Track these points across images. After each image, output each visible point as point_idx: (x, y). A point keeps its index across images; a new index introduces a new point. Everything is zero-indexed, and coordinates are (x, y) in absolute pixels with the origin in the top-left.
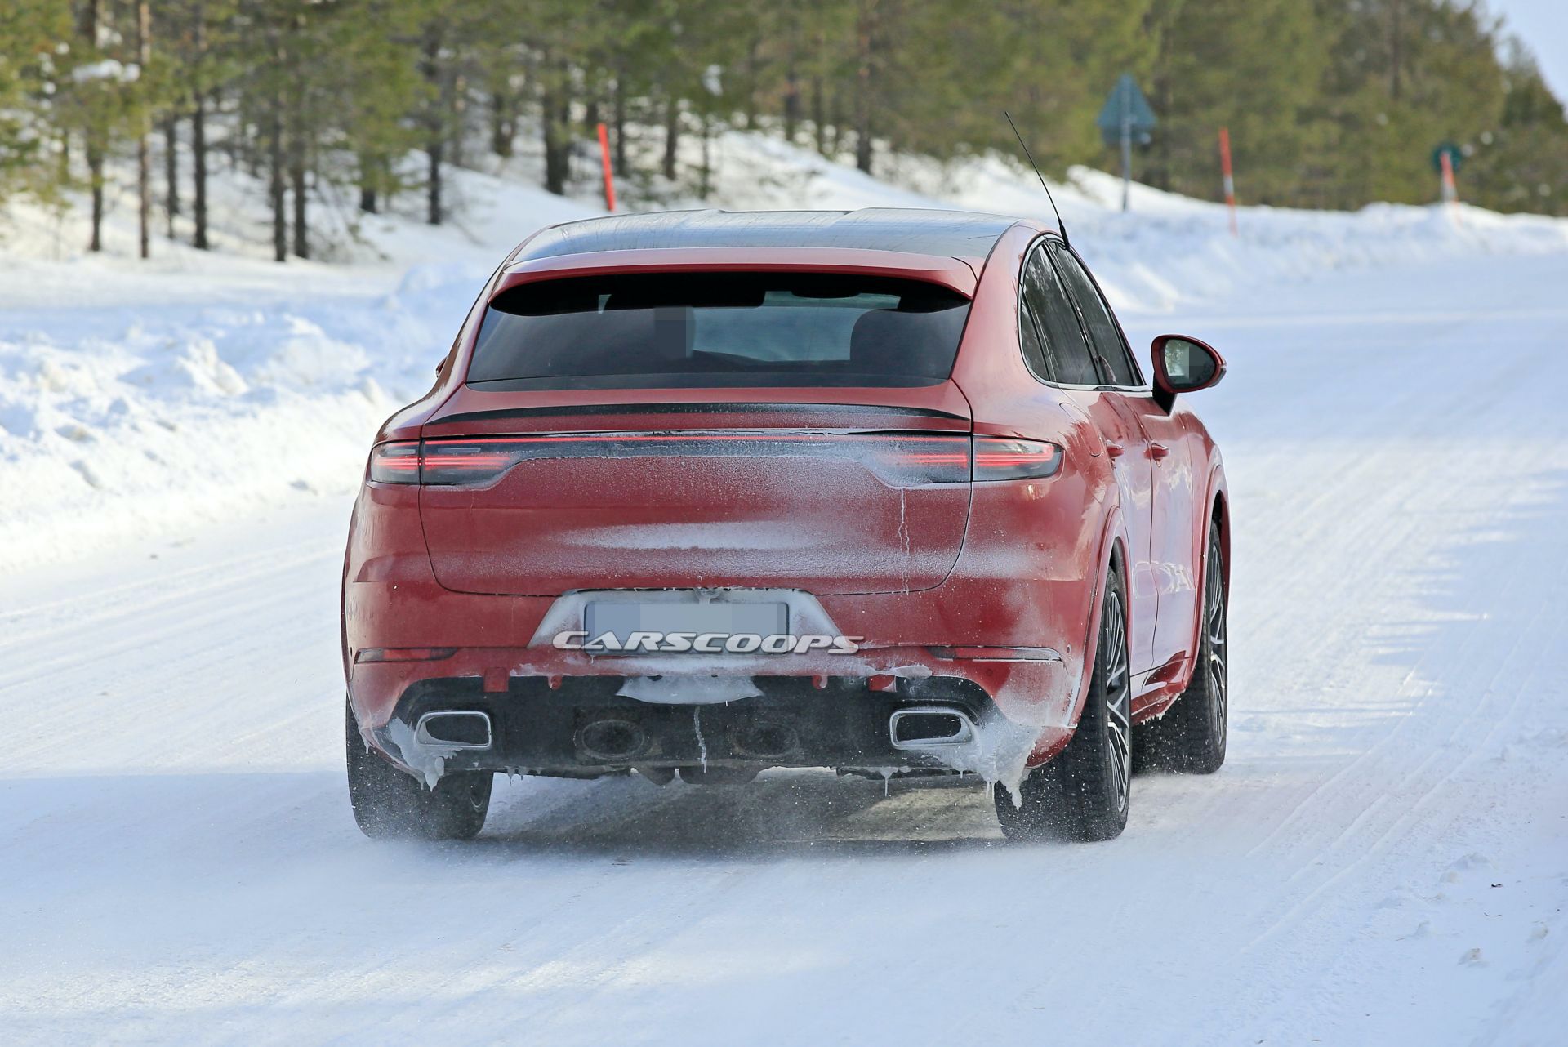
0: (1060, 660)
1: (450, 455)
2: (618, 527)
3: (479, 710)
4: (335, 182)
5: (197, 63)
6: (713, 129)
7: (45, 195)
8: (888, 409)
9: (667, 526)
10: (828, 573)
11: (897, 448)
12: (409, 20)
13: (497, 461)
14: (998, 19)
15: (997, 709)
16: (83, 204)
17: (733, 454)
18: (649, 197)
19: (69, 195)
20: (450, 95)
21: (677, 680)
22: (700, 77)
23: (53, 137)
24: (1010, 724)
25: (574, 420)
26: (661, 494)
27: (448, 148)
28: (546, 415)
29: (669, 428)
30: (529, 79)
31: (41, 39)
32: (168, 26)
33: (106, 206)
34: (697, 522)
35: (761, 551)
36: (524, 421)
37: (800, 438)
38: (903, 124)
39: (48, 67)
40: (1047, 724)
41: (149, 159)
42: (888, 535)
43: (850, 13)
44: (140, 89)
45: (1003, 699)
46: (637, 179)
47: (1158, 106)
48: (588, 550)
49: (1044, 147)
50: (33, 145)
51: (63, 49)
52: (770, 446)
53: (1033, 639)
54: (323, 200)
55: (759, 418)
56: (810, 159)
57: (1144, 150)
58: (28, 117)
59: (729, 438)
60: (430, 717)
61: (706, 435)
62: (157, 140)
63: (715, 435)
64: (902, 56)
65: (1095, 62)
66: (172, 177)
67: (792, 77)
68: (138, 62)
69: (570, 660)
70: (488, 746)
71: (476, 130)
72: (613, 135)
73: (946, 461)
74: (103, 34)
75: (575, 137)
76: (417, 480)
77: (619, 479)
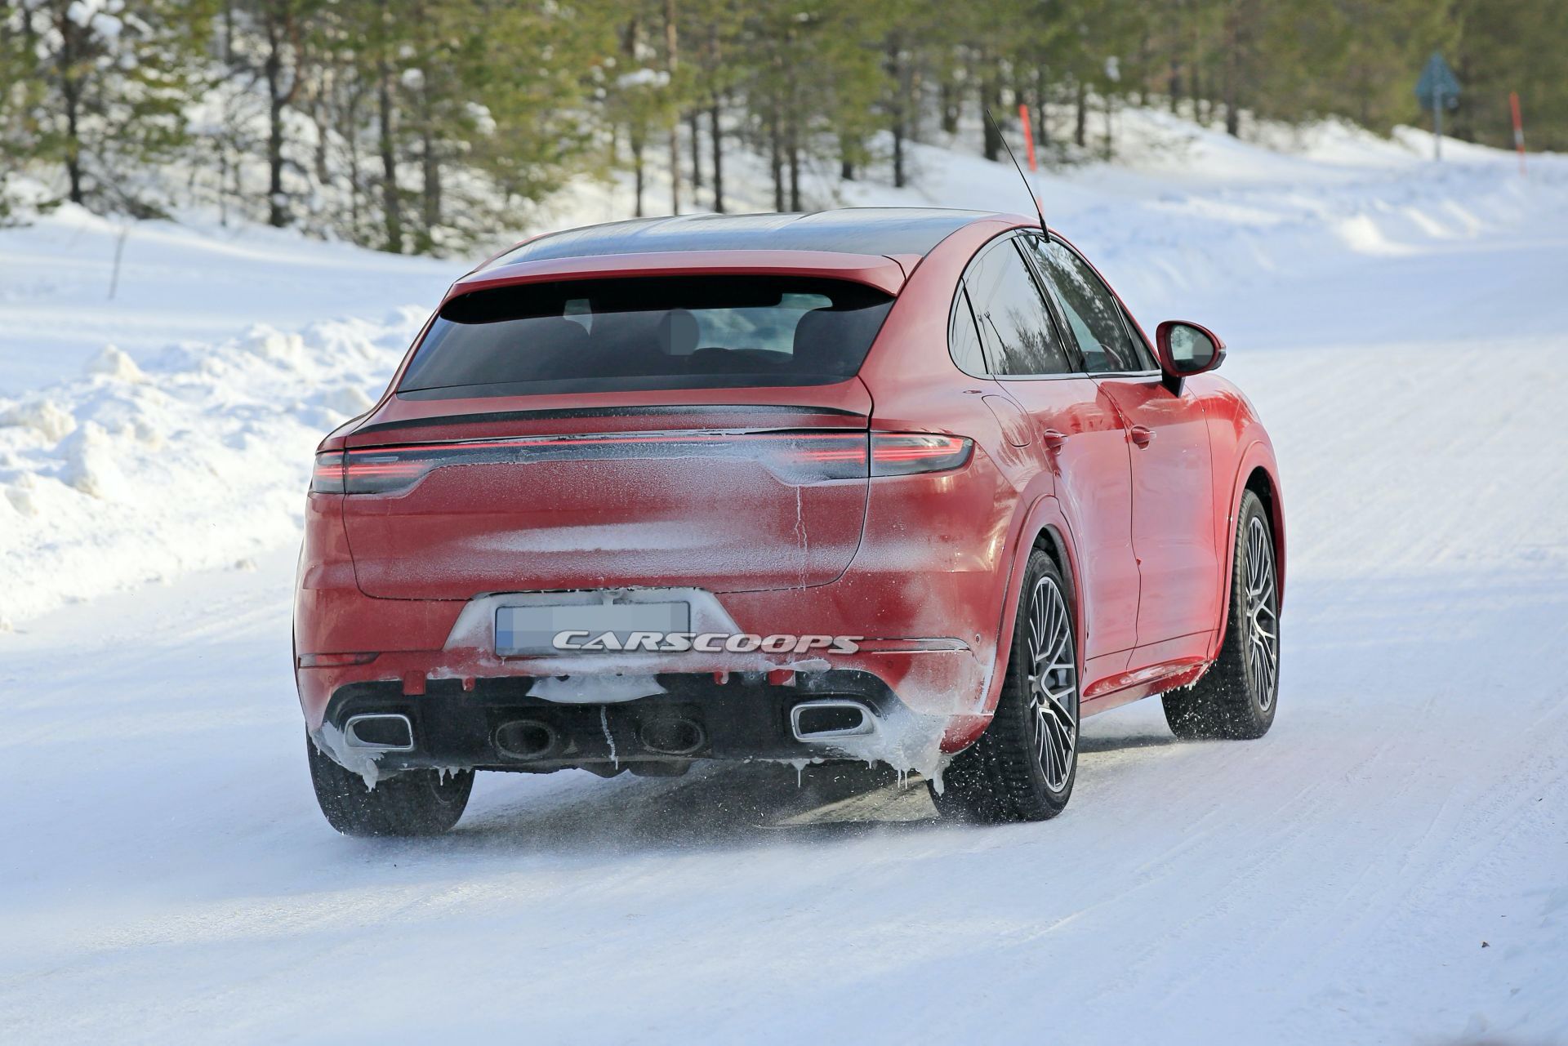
0: (968, 649)
1: (370, 464)
2: (525, 531)
3: (401, 713)
4: (821, 158)
5: (713, 68)
6: (1114, 106)
7: (600, 175)
8: (783, 408)
9: (571, 530)
10: (726, 570)
11: (793, 446)
12: (875, 30)
13: (414, 470)
14: (1335, 14)
15: (898, 701)
16: (628, 181)
17: (633, 456)
18: (1065, 161)
19: (617, 174)
20: (908, 87)
21: (583, 679)
22: (1102, 67)
23: (604, 130)
24: (913, 713)
25: (484, 427)
26: (564, 497)
27: (908, 128)
28: (458, 423)
29: (572, 432)
30: (970, 72)
31: (593, 56)
32: (690, 41)
33: (645, 181)
34: (599, 524)
35: (662, 552)
36: (438, 430)
37: (698, 439)
38: (1262, 98)
39: (599, 76)
40: (956, 712)
41: (679, 145)
42: (784, 530)
43: (1218, 13)
44: (670, 92)
45: (905, 691)
46: (1055, 147)
47: (1463, 77)
48: (498, 554)
49: (1374, 112)
50: (588, 137)
51: (610, 62)
52: (669, 447)
53: (935, 630)
54: (812, 172)
55: (659, 420)
56: (1188, 127)
57: (1453, 112)
58: (583, 116)
59: (630, 441)
60: (358, 719)
61: (608, 439)
62: (684, 130)
63: (617, 439)
64: (1261, 45)
65: (1413, 46)
66: (696, 158)
67: (1175, 64)
68: (669, 71)
69: (483, 662)
70: (410, 748)
71: (930, 114)
72: (1036, 115)
73: (843, 458)
74: (641, 50)
75: (1006, 116)
76: (342, 489)
77: (525, 484)
